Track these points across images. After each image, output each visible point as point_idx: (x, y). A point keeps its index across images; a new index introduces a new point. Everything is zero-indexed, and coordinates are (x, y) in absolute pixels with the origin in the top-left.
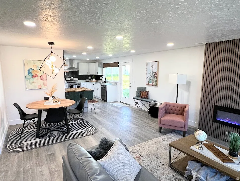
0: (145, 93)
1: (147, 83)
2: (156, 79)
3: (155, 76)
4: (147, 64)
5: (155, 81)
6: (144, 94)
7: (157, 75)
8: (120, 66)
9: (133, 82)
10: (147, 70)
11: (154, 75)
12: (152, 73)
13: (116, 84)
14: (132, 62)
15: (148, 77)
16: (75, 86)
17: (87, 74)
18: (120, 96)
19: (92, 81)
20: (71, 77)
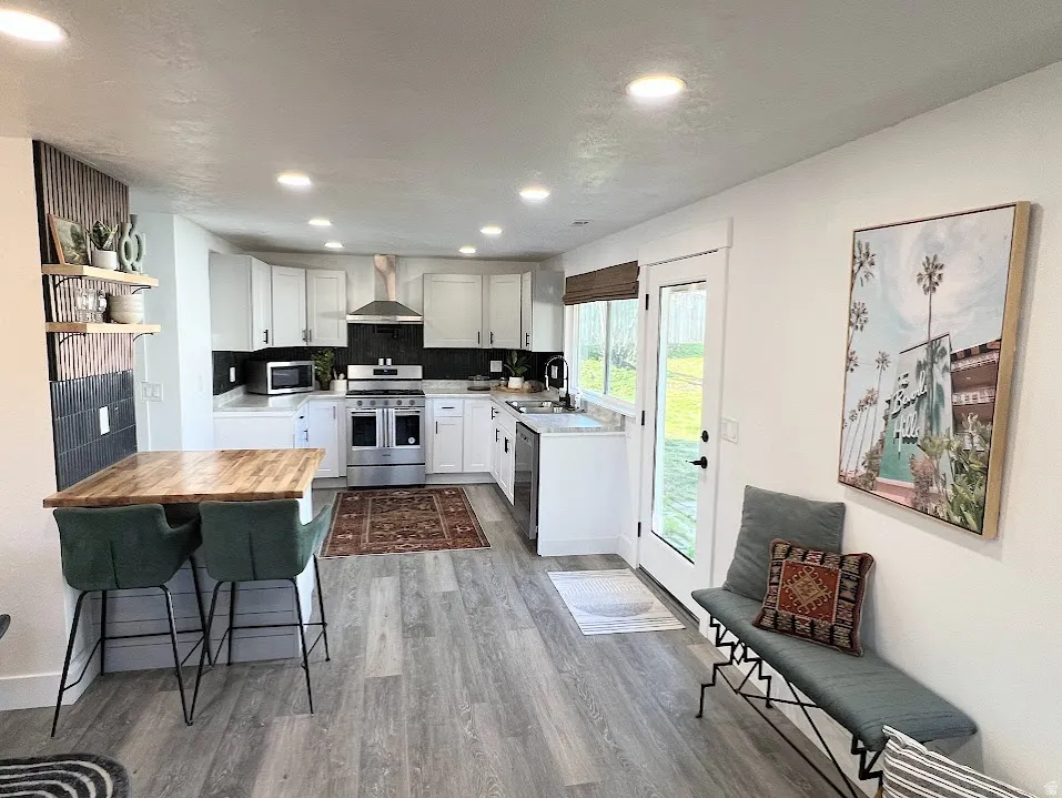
0: (825, 577)
1: (855, 466)
2: (971, 441)
3: (964, 398)
4: (862, 259)
5: (959, 468)
6: (808, 591)
7: (992, 384)
8: (647, 286)
9: (730, 431)
10: (857, 316)
11: (946, 383)
12: (922, 354)
13: (620, 423)
14: (722, 253)
15: (870, 401)
16: (386, 416)
17: (477, 346)
18: (639, 524)
19: (504, 391)
20: (381, 361)
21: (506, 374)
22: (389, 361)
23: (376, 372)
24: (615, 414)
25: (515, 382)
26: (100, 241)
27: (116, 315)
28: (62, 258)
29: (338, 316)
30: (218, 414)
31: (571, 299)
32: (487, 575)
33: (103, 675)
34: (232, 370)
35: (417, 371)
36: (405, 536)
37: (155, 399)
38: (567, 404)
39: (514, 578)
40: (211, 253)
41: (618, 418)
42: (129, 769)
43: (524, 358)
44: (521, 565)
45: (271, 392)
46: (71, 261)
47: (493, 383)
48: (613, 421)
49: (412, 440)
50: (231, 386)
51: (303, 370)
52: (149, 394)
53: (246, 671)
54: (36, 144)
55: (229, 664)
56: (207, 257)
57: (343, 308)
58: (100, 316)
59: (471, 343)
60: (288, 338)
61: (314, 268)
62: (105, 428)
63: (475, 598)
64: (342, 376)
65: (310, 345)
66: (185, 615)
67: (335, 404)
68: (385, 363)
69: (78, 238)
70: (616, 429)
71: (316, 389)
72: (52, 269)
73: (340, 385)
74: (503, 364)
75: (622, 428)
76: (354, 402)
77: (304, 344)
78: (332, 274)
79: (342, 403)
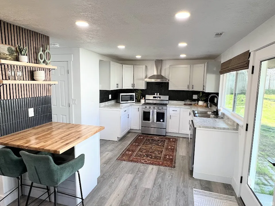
8: (253, 62)
13: (237, 127)
16: (153, 112)
17: (187, 90)
18: (242, 177)
19: (196, 106)
20: (156, 94)
21: (198, 100)
22: (158, 94)
23: (154, 97)
24: (234, 122)
25: (201, 103)
26: (21, 52)
27: (34, 78)
29: (142, 79)
31: (222, 72)
32: (167, 183)
33: (22, 196)
35: (167, 97)
36: (147, 156)
37: (74, 104)
38: (216, 114)
39: (177, 187)
41: (235, 124)
43: (204, 94)
44: (184, 181)
45: (121, 102)
47: (193, 103)
48: (233, 125)
49: (162, 120)
51: (131, 96)
52: (73, 102)
56: (99, 61)
57: (144, 77)
59: (185, 89)
60: (127, 86)
61: (137, 65)
63: (156, 195)
64: (144, 98)
65: (134, 88)
67: (139, 107)
68: (157, 95)
69: (12, 52)
70: (234, 129)
71: (135, 102)
73: (143, 101)
74: (198, 96)
75: (237, 129)
76: (144, 107)
77: (132, 88)
78: (141, 66)
79: (141, 107)
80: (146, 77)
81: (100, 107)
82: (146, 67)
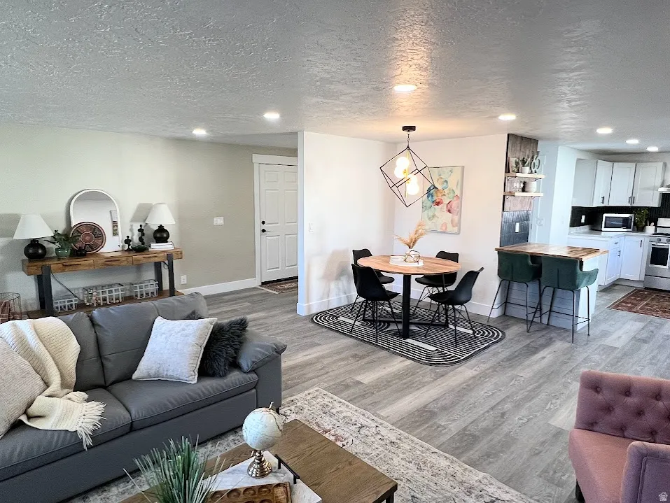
26: (524, 162)
27: (526, 190)
28: (511, 171)
29: (655, 188)
30: (570, 236)
33: (504, 315)
34: (583, 217)
37: (541, 225)
40: (579, 160)
42: (507, 335)
45: (603, 229)
46: (513, 171)
50: (580, 224)
51: (626, 220)
53: (553, 328)
54: (508, 135)
55: (548, 324)
56: (575, 162)
57: (659, 184)
58: (520, 190)
61: (642, 162)
62: (517, 230)
64: (653, 224)
65: (634, 205)
66: (533, 302)
67: (643, 239)
69: (517, 163)
71: (633, 231)
72: (508, 174)
73: (650, 229)
76: (655, 239)
77: (629, 205)
78: (654, 165)
79: (647, 240)
80: (662, 186)
81: (569, 234)
82: (665, 165)
